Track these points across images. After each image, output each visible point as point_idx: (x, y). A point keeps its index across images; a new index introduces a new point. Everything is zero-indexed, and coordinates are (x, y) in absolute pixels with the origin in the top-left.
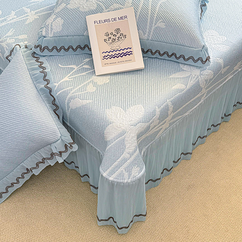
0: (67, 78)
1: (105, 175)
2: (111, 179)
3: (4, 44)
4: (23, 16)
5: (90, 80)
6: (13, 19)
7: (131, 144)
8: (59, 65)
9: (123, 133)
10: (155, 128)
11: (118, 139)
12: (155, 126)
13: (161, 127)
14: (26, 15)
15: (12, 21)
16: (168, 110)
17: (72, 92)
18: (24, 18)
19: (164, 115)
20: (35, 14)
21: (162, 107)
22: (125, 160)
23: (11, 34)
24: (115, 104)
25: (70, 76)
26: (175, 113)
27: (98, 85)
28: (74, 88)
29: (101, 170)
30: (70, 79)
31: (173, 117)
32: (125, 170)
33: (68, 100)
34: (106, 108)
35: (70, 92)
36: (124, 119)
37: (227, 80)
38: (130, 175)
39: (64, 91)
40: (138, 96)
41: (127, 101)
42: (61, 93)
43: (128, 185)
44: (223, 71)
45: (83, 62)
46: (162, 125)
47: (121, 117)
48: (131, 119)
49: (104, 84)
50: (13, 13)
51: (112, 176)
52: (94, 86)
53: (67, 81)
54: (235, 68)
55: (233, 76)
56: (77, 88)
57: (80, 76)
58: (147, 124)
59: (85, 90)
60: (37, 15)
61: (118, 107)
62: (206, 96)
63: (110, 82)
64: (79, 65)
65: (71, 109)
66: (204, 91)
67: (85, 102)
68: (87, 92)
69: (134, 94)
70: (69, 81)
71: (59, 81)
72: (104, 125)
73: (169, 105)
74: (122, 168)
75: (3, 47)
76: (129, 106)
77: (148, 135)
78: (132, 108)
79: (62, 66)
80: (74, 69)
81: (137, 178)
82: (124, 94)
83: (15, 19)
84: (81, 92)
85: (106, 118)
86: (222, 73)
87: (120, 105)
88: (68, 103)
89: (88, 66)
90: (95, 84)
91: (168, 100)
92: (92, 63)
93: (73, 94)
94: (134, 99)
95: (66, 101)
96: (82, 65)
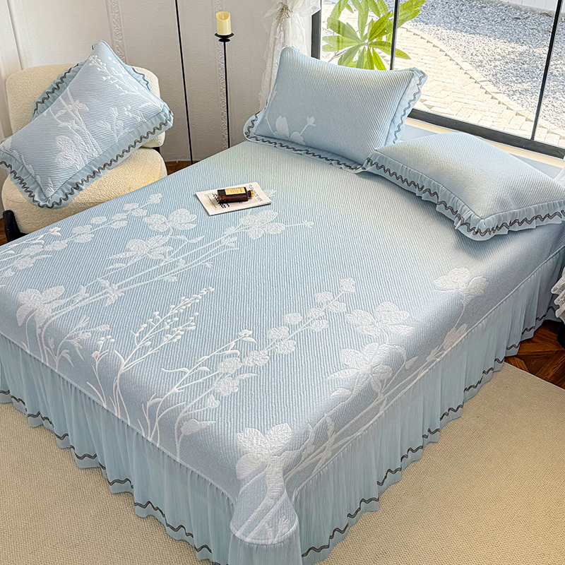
0: (175, 389)
1: (238, 534)
2: (248, 540)
3: (74, 342)
4: (100, 293)
6: (84, 299)
7: (275, 483)
8: (163, 369)
9: (264, 466)
10: (310, 457)
11: (256, 477)
12: (309, 455)
13: (318, 457)
14: (104, 291)
15: (83, 303)
16: (327, 429)
17: (185, 410)
18: (102, 297)
19: (321, 438)
20: (119, 289)
21: (317, 425)
22: (268, 509)
23: (84, 325)
24: (248, 425)
25: (180, 386)
26: (338, 433)
27: (222, 397)
28: (187, 404)
29: (232, 527)
30: (179, 390)
31: (337, 440)
32: (268, 524)
33: (179, 423)
34: (236, 432)
35: (181, 411)
36: (263, 446)
37: (418, 378)
38: (275, 532)
39: (172, 409)
40: (281, 410)
41: (267, 419)
42: (167, 412)
43: (274, 548)
44: (408, 365)
45: (197, 363)
46: (320, 452)
47: (259, 444)
48: (273, 446)
49: (231, 395)
50: (83, 289)
51: (249, 536)
52: (216, 399)
53: (176, 394)
54: (429, 359)
55: (427, 370)
56: (192, 404)
57: (195, 384)
58: (297, 452)
59: (204, 407)
60: (120, 291)
61: (254, 429)
62: (387, 405)
63: (240, 392)
64: (191, 368)
65: (184, 435)
66: (381, 397)
67: (205, 424)
68: (207, 410)
69: (275, 408)
70: (179, 393)
71: (165, 394)
72: (235, 457)
73: (328, 421)
74: (263, 522)
75: (73, 346)
76: (268, 426)
77: (299, 469)
78: (273, 428)
79: (167, 371)
80: (185, 373)
81: (287, 535)
82: (261, 408)
83: (87, 300)
84: (198, 409)
85: (237, 447)
86: (407, 367)
87: (256, 427)
88: (179, 428)
89: (206, 369)
90: (218, 396)
91: (325, 415)
92: (211, 364)
93: (186, 412)
94: (276, 415)
95: (177, 424)
96: (197, 368)
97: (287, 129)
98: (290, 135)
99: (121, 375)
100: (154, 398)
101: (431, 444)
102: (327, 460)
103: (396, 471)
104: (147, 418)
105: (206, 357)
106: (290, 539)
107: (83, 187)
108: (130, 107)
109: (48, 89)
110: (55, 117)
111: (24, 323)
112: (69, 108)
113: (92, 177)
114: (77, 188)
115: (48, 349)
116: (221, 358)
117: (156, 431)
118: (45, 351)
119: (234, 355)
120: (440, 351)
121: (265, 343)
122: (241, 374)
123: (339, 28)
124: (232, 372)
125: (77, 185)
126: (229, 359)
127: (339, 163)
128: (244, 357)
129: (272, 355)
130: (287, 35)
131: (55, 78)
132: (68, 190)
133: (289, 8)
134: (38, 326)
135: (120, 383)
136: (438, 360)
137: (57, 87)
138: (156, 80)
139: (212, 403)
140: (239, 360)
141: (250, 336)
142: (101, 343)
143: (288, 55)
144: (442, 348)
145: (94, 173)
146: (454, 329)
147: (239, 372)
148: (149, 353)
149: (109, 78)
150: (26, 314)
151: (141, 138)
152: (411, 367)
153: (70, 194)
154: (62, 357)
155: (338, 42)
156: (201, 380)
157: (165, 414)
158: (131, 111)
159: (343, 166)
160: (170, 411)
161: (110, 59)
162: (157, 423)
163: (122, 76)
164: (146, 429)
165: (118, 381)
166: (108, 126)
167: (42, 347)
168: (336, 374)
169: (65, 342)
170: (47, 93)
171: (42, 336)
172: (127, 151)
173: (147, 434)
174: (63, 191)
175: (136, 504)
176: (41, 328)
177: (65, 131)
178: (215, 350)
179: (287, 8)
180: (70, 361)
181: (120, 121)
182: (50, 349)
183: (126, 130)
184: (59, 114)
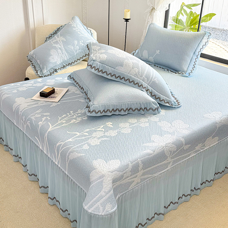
0: (70, 140)
1: (86, 208)
2: (90, 211)
3: (33, 118)
5: (86, 142)
7: (108, 185)
8: (67, 132)
9: (103, 176)
10: (128, 178)
11: (98, 181)
12: (128, 177)
13: (133, 180)
16: (138, 166)
17: (72, 148)
18: (50, 103)
19: (135, 169)
21: (134, 163)
22: (101, 197)
23: (39, 112)
24: (100, 158)
25: (73, 139)
26: (145, 171)
27: (91, 145)
28: (74, 146)
29: (84, 205)
31: (143, 174)
32: (101, 205)
33: (69, 154)
34: (94, 160)
35: (70, 148)
36: (105, 167)
37: (190, 157)
38: (104, 209)
39: (67, 148)
40: (117, 154)
41: (110, 157)
42: (64, 149)
43: (102, 218)
44: (186, 147)
45: (84, 131)
46: (134, 178)
47: (103, 166)
48: (109, 168)
49: (96, 145)
51: (91, 209)
52: (88, 146)
53: (70, 141)
54: (197, 148)
55: (196, 154)
56: (76, 146)
57: (80, 139)
58: (121, 173)
59: (82, 148)
60: (59, 102)
61: (102, 160)
62: (172, 165)
63: (100, 145)
64: (80, 133)
65: (70, 160)
66: (169, 160)
67: (80, 155)
68: (82, 149)
69: (115, 153)
70: (72, 141)
71: (65, 141)
72: (90, 170)
73: (139, 163)
74: (99, 203)
75: (32, 119)
76: (110, 159)
77: (122, 182)
78: (112, 161)
79: (69, 133)
80: (77, 134)
81: (110, 213)
82: (108, 152)
85: (92, 166)
86: (185, 149)
87: (104, 159)
88: (68, 156)
89: (87, 134)
90: (89, 145)
91: (139, 159)
92: (90, 133)
93: (73, 149)
94: (114, 155)
95: (67, 154)
96: (83, 133)
97: (147, 56)
98: (148, 58)
99: (48, 132)
100: (60, 142)
101: (195, 196)
102: (138, 183)
103: (175, 203)
104: (56, 152)
105: (88, 130)
106: (111, 214)
107: (58, 71)
108: (82, 41)
109: (52, 33)
110: (52, 42)
111: (15, 110)
112: (58, 39)
113: (63, 68)
114: (56, 71)
115: (22, 122)
116: (95, 131)
117: (59, 158)
118: (21, 123)
119: (102, 131)
120: (203, 146)
121: (117, 128)
122: (102, 138)
123: (177, 21)
124: (99, 136)
125: (56, 70)
126: (99, 132)
127: (168, 70)
128: (106, 132)
129: (119, 133)
130: (153, 19)
131: (56, 29)
132: (52, 71)
133: (155, 9)
134: (20, 111)
135: (47, 135)
136: (202, 151)
137: (56, 33)
138: (96, 33)
139: (85, 147)
140: (103, 132)
141: (111, 125)
142: (44, 119)
143: (152, 26)
144: (204, 146)
145: (64, 66)
146: (211, 137)
147: (102, 137)
148: (63, 125)
149: (76, 29)
150: (17, 106)
151: (86, 55)
152: (187, 149)
153: (53, 73)
154: (27, 125)
155: (176, 27)
156: (83, 138)
157: (63, 150)
158: (83, 43)
159: (169, 71)
160: (66, 148)
161: (78, 22)
162: (59, 154)
163: (81, 29)
164: (55, 158)
165: (47, 134)
166: (73, 48)
167: (20, 121)
168: (148, 144)
169: (29, 118)
170: (51, 34)
171: (21, 115)
172: (79, 60)
173: (55, 161)
174: (50, 72)
175: (49, 198)
176: (21, 112)
177: (55, 48)
178: (93, 128)
179: (154, 9)
180: (30, 127)
181: (78, 47)
182: (23, 121)
183: (80, 50)
184: (54, 41)
